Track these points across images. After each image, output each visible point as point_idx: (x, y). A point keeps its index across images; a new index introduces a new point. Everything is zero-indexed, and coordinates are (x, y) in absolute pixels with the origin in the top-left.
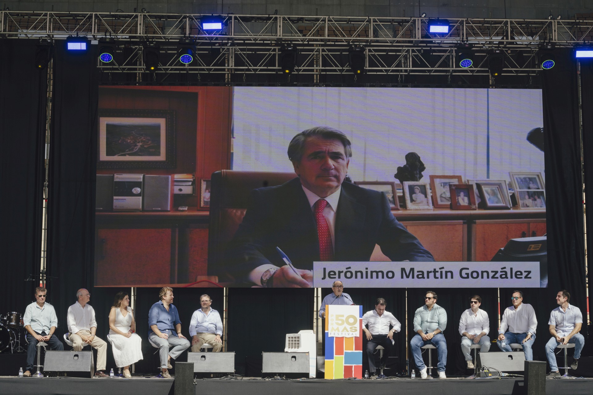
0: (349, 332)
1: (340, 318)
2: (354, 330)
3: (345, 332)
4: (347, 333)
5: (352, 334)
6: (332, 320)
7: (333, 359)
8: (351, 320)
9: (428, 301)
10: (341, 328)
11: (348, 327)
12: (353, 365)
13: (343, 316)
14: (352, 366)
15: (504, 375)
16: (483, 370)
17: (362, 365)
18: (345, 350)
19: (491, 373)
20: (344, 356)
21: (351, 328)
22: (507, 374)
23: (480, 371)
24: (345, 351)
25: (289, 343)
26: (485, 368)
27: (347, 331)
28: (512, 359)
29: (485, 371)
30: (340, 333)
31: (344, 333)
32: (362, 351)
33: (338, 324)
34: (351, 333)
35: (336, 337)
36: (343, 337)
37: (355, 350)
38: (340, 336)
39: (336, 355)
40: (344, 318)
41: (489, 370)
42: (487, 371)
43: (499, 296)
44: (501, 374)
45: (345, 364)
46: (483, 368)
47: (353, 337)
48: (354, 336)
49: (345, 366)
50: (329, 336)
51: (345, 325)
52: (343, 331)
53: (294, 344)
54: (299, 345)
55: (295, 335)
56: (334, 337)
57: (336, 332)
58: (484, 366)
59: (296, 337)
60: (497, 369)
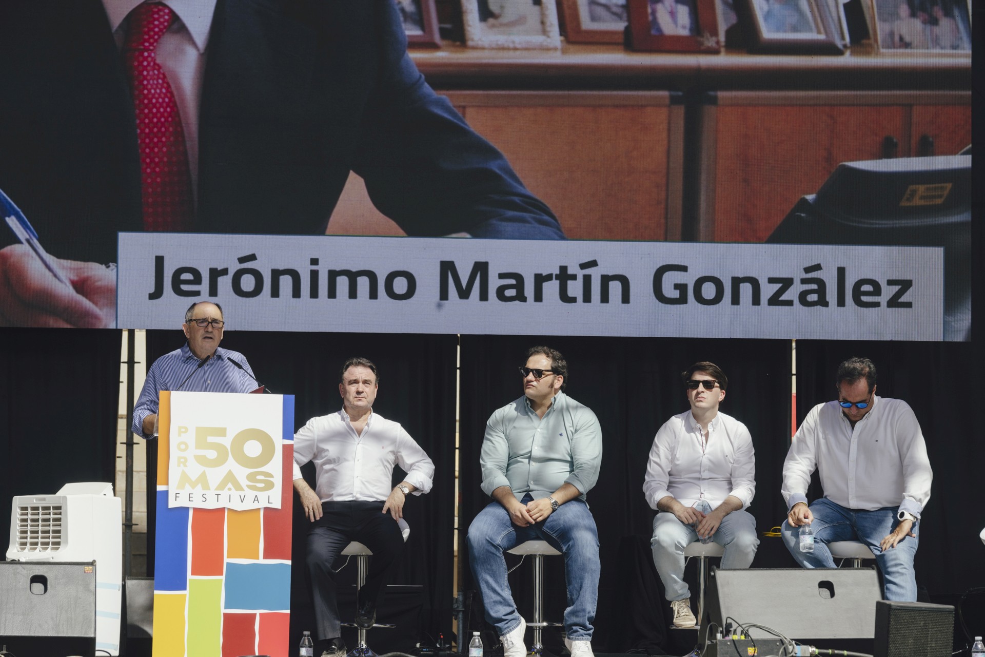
0: (243, 490)
1: (211, 439)
2: (262, 485)
3: (230, 489)
4: (236, 494)
5: (256, 499)
6: (183, 447)
7: (184, 588)
8: (253, 449)
9: (535, 383)
10: (216, 475)
11: (242, 473)
12: (258, 612)
13: (222, 432)
14: (255, 615)
15: (799, 650)
16: (727, 632)
17: (288, 611)
18: (228, 557)
19: (754, 643)
20: (223, 578)
21: (250, 477)
22: (812, 649)
23: (715, 639)
24: (226, 560)
25: (24, 529)
26: (735, 626)
27: (238, 487)
28: (832, 594)
29: (736, 637)
30: (211, 495)
31: (224, 494)
32: (289, 562)
33: (202, 460)
34: (250, 494)
35: (195, 509)
36: (224, 509)
37: (266, 556)
38: (211, 505)
39: (193, 574)
40: (227, 441)
41: (747, 635)
42: (743, 637)
43: (794, 371)
44: (791, 648)
45: (226, 608)
46: (729, 626)
47: (259, 509)
48: (263, 504)
49: (226, 615)
50: (172, 504)
51: (231, 464)
52: (221, 486)
53: (40, 534)
54: (59, 537)
55: (44, 499)
56: (187, 509)
57: (198, 491)
58: (729, 621)
59: (48, 508)
60: (777, 630)
